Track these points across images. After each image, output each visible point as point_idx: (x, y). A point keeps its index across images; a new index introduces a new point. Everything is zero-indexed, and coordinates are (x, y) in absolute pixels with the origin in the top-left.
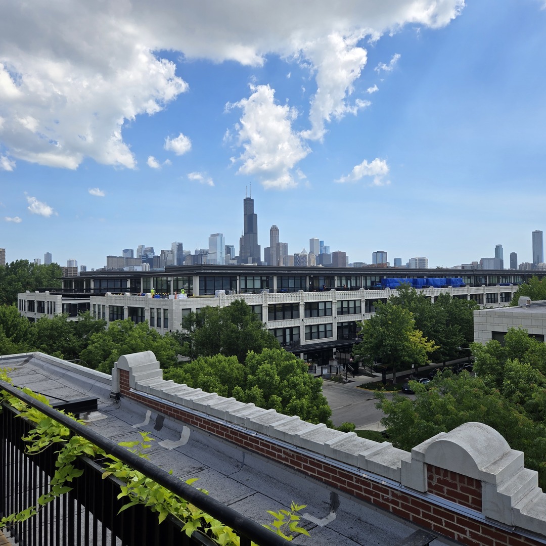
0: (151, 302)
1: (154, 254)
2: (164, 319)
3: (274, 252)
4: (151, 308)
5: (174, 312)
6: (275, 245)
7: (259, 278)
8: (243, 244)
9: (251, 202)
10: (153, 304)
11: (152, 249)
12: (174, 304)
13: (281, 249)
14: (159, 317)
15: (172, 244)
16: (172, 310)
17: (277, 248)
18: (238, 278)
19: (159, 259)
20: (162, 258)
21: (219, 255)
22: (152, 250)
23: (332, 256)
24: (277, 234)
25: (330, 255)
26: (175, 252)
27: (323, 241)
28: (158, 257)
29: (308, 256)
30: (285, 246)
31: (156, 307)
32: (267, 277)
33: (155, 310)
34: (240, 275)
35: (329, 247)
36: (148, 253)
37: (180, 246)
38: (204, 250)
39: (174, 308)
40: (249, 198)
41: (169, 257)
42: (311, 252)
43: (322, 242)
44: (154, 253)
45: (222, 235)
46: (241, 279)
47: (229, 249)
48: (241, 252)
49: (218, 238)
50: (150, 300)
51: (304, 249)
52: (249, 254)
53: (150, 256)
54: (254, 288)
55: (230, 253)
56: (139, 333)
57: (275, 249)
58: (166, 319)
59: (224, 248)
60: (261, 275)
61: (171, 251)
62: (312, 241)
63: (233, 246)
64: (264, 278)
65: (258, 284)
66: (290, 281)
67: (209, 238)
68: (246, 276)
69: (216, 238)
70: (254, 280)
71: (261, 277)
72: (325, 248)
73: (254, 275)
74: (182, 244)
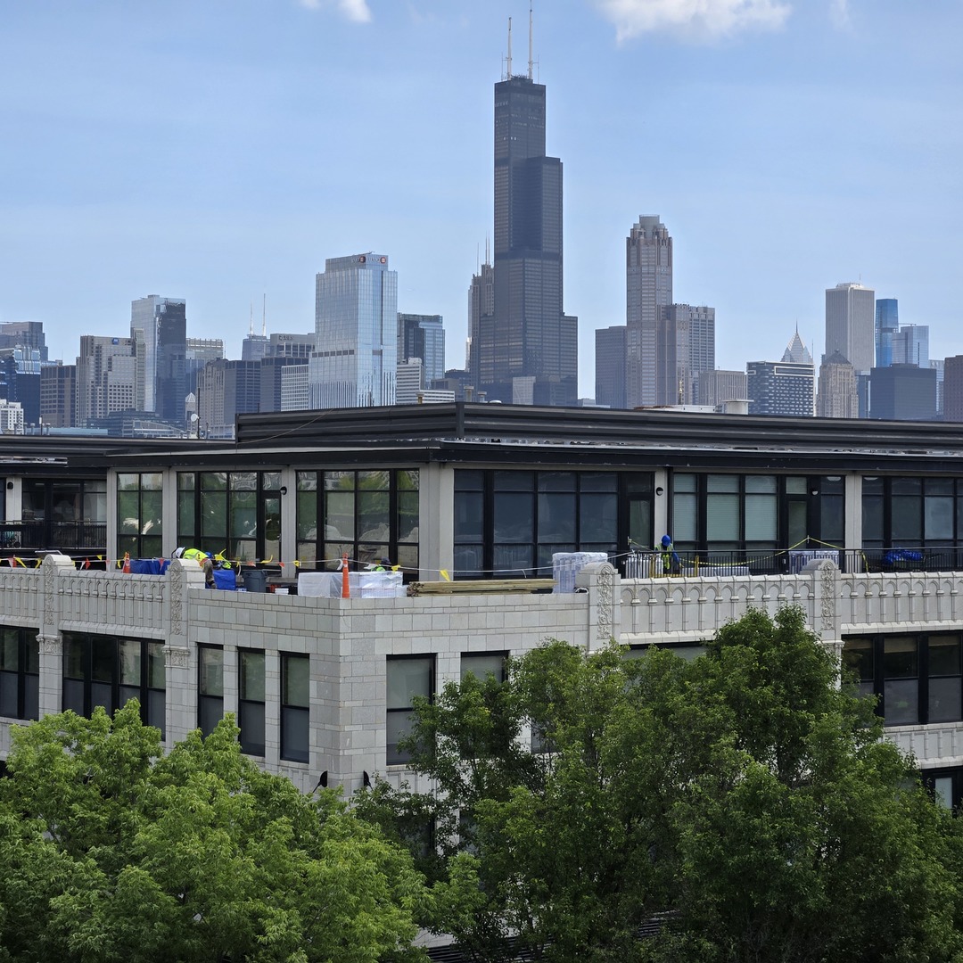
0: (202, 612)
1: (44, 356)
2: (285, 707)
3: (645, 351)
4: (201, 646)
5: (344, 670)
6: (649, 314)
7: (769, 486)
8: (489, 308)
9: (532, 99)
10: (211, 625)
11: (36, 328)
12: (344, 625)
13: (682, 337)
14: (251, 696)
15: (134, 304)
16: (335, 660)
17: (661, 334)
18: (660, 481)
19: (68, 381)
20: (83, 374)
21: (364, 359)
22: (33, 335)
23: (940, 377)
24: (664, 260)
25: (931, 373)
26: (150, 344)
27: (895, 302)
28: (62, 371)
29: (817, 375)
30: (703, 323)
31: (232, 639)
32: (813, 482)
33: (230, 658)
34: (673, 464)
35: (924, 331)
36: (17, 351)
37: (173, 318)
38: (287, 337)
39: (345, 649)
40: (522, 79)
41: (121, 373)
42: (834, 357)
43: (887, 307)
44: (44, 351)
45: (383, 260)
46: (677, 488)
47: (416, 335)
48: (475, 352)
49: (366, 276)
50: (193, 597)
51: (797, 341)
52: (517, 362)
53: (28, 364)
54: (742, 543)
55: (419, 353)
56: (214, 792)
57: (650, 337)
58: (294, 711)
59: (392, 330)
60: (779, 468)
61: (131, 342)
62: (838, 300)
63: (437, 319)
64: (796, 487)
65: (762, 522)
66: (930, 504)
67: (319, 277)
68: (700, 470)
69: (355, 280)
70: (741, 495)
71: (781, 482)
72: (907, 333)
73: (741, 468)
74: (182, 307)
